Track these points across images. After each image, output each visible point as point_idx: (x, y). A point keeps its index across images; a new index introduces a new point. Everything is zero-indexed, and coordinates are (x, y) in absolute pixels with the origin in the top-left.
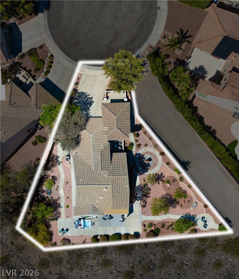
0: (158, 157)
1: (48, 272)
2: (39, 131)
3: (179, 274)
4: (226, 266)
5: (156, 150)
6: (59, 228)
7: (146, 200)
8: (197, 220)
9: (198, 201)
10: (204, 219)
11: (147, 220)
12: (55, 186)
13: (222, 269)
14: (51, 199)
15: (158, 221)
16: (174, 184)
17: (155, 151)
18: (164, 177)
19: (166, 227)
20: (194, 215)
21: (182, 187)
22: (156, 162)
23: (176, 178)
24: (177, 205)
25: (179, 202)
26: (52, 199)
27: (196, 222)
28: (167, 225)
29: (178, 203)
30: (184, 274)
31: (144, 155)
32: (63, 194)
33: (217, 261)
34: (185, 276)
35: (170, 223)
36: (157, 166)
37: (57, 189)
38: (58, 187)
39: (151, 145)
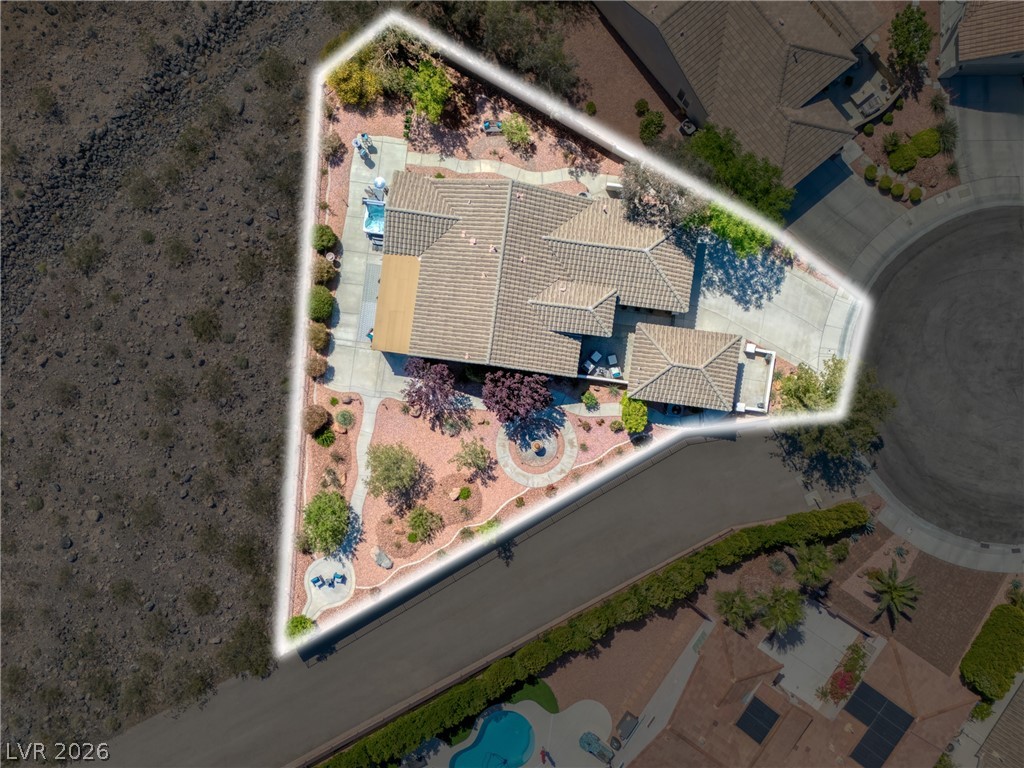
0: (545, 475)
1: (254, 82)
2: (678, 129)
3: (189, 480)
4: (196, 624)
5: (563, 475)
6: (378, 138)
7: (425, 418)
8: (340, 560)
9: (394, 572)
10: (340, 580)
11: (365, 410)
12: (505, 149)
13: (189, 612)
14: (471, 130)
15: (356, 443)
16: (458, 509)
17: (562, 471)
18: (484, 483)
19: (333, 466)
20: (356, 553)
21: (444, 532)
22: (530, 468)
23: (475, 519)
24: (394, 508)
25: (402, 517)
26: (469, 134)
27: (335, 556)
28: (340, 469)
29: (400, 513)
30: (187, 495)
31: (557, 435)
32: (477, 170)
33: (215, 600)
34: (183, 498)
35: (344, 478)
36: (519, 470)
37: (495, 153)
38: (501, 158)
39: (581, 462)
